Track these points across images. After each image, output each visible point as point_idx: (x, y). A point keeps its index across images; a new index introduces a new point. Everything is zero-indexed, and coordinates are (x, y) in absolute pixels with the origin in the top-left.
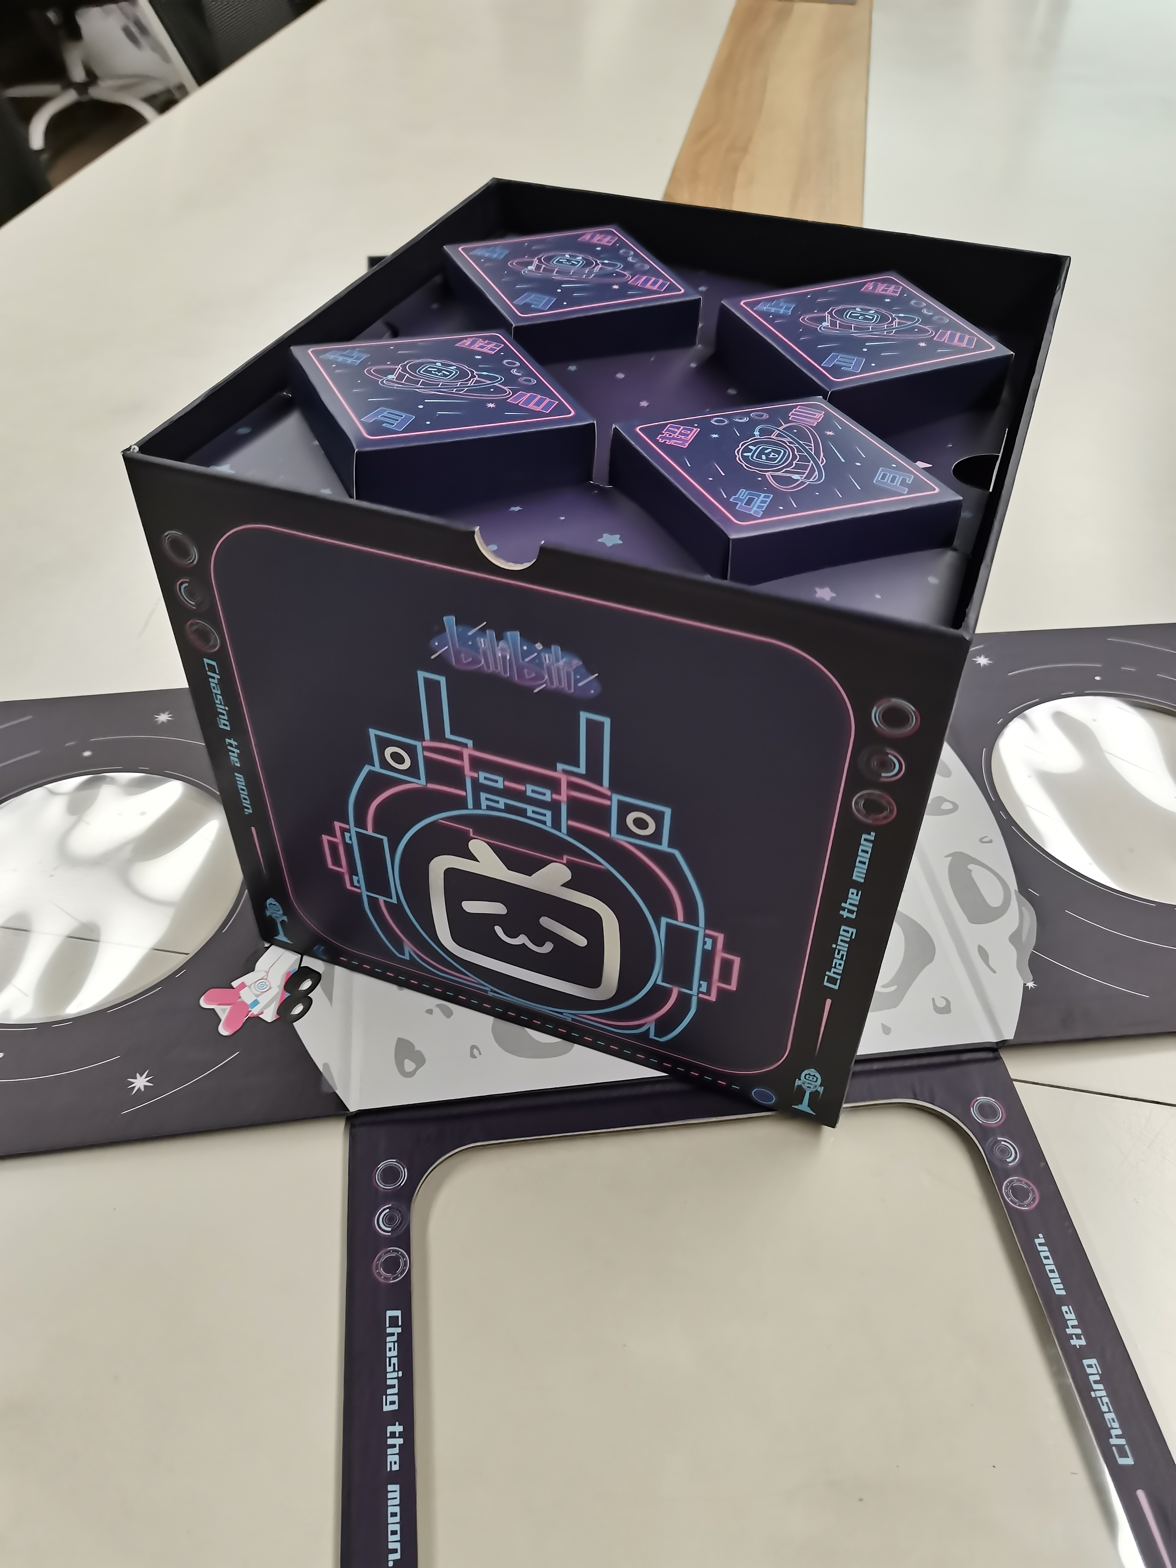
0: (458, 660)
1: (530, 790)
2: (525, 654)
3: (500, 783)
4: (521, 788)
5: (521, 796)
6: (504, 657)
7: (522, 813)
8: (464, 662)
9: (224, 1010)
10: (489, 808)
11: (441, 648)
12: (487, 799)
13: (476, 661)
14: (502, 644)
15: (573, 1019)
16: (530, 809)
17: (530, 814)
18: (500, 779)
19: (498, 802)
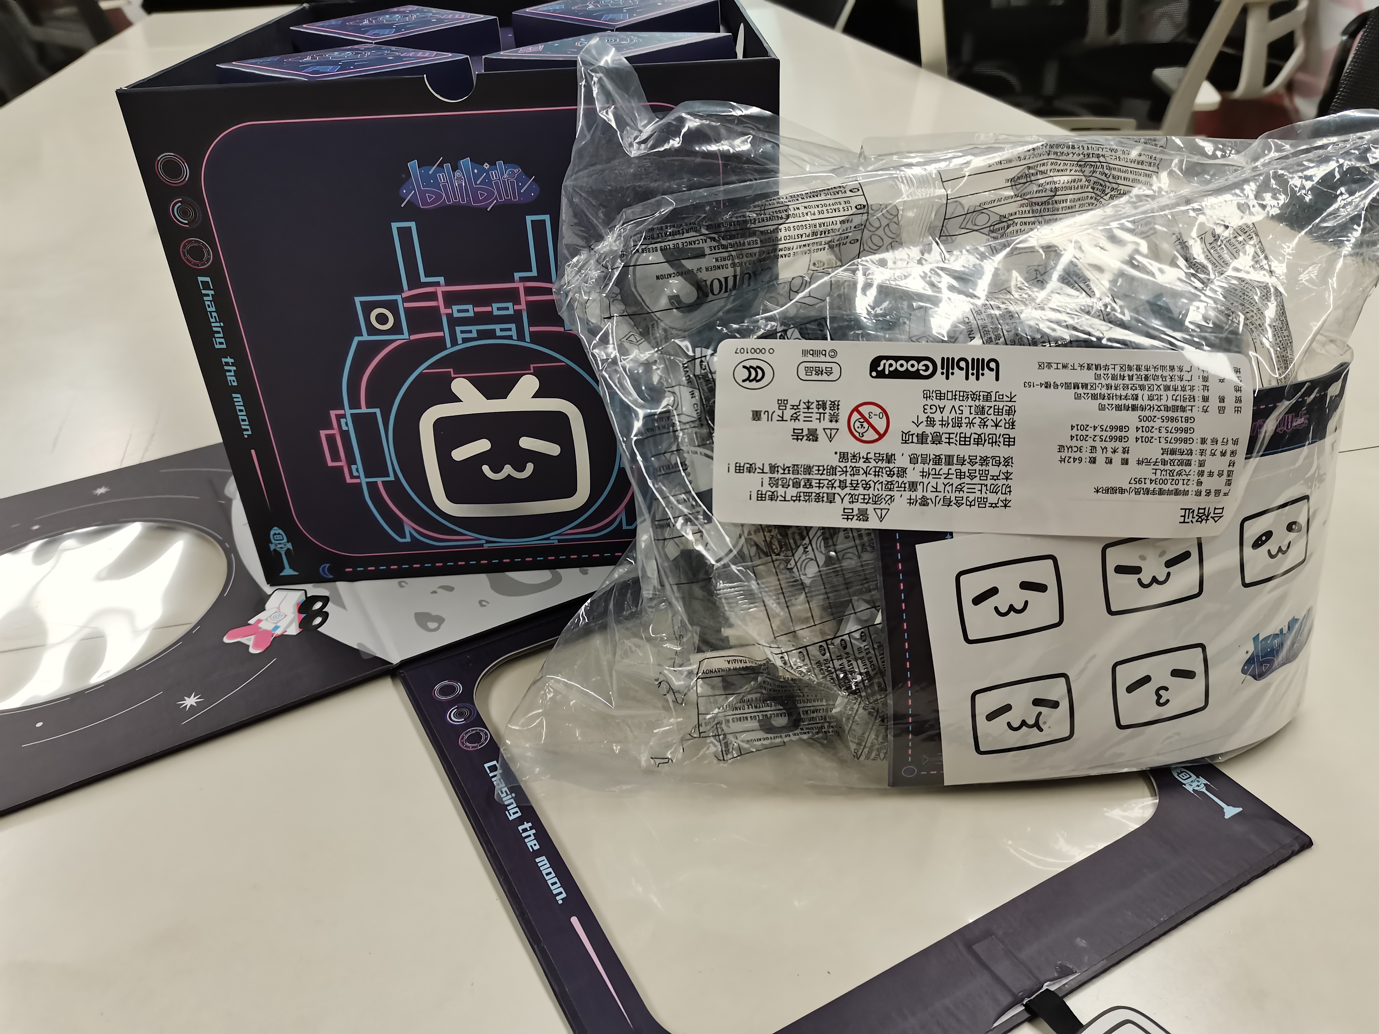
0: (424, 202)
1: (495, 308)
2: (476, 177)
3: (470, 310)
4: (489, 309)
5: (488, 318)
6: (460, 185)
7: (491, 334)
8: (429, 202)
9: (249, 640)
10: (465, 340)
11: (409, 195)
12: (462, 332)
13: (439, 196)
14: (458, 173)
15: (559, 541)
16: (497, 327)
17: (499, 333)
18: (470, 307)
19: (470, 332)
